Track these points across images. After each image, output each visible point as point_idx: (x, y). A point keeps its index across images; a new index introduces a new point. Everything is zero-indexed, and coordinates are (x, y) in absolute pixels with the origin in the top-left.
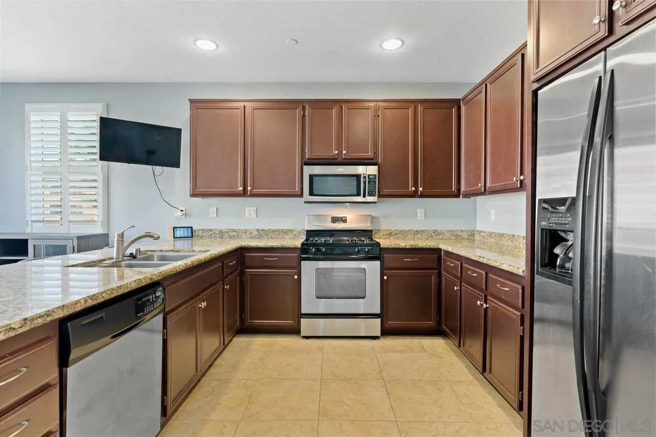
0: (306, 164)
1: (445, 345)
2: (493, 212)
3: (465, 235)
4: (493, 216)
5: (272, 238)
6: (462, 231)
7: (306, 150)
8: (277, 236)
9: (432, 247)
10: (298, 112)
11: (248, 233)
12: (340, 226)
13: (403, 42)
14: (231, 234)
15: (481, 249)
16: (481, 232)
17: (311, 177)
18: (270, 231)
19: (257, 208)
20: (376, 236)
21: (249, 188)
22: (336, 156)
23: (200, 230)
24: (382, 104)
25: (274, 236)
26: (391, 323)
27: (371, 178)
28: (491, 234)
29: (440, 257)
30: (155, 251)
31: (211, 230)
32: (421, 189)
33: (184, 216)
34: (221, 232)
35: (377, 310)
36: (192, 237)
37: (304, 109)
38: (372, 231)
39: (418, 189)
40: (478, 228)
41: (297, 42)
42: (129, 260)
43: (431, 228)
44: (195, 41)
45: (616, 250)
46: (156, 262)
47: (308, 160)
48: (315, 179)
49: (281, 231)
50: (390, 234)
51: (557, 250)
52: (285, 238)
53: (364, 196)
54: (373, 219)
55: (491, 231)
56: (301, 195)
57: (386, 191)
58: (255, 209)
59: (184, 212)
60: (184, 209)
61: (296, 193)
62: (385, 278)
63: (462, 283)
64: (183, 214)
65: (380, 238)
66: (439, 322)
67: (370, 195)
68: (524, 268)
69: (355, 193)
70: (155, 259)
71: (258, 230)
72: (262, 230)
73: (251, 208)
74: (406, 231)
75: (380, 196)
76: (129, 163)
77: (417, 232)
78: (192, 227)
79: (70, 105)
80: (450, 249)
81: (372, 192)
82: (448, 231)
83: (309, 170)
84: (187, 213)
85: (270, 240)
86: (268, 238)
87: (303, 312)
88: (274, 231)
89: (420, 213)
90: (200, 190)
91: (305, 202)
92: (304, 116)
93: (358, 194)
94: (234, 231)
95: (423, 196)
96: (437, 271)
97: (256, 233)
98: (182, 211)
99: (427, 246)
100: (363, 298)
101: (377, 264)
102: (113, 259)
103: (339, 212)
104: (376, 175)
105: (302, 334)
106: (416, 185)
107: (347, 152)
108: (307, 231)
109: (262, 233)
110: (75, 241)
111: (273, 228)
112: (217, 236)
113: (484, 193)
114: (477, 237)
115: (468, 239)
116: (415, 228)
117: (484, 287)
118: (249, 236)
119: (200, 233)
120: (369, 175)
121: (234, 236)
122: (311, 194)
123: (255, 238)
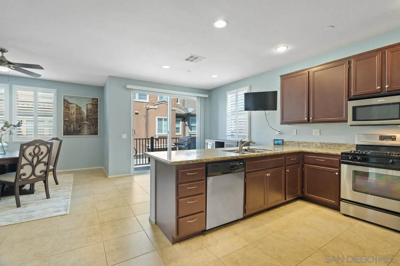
0: (349, 100)
5: (330, 148)
8: (334, 148)
10: (345, 66)
11: (314, 144)
17: (355, 108)
18: (329, 144)
19: (320, 130)
21: (311, 118)
22: (379, 91)
23: (288, 141)
30: (257, 149)
31: (293, 142)
33: (280, 134)
34: (298, 143)
36: (283, 145)
37: (350, 63)
41: (333, 27)
42: (244, 151)
44: (276, 50)
47: (354, 97)
49: (337, 144)
52: (340, 149)
56: (346, 121)
58: (319, 130)
59: (280, 132)
60: (280, 130)
61: (343, 120)
64: (279, 133)
71: (320, 143)
72: (323, 143)
73: (316, 130)
76: (255, 111)
78: (283, 140)
83: (352, 104)
84: (282, 132)
86: (328, 148)
87: (342, 197)
88: (331, 144)
90: (285, 121)
91: (351, 125)
92: (350, 68)
94: (306, 143)
97: (319, 145)
98: (279, 131)
102: (238, 150)
105: (341, 212)
107: (390, 87)
108: (358, 145)
109: (322, 145)
111: (331, 142)
112: (296, 145)
118: (315, 146)
119: (288, 143)
121: (306, 146)
122: (354, 119)
123: (319, 148)
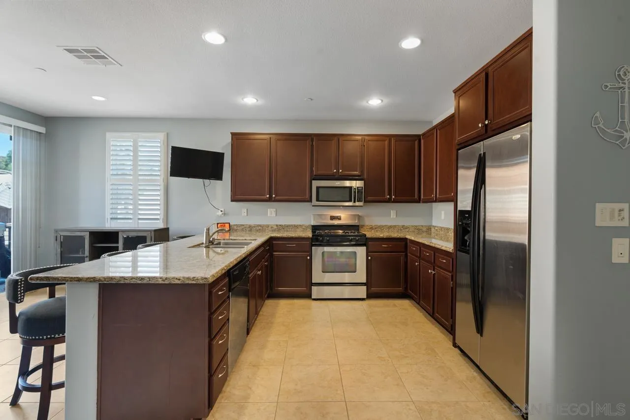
0: (314, 180)
1: (410, 304)
2: (443, 213)
3: (424, 229)
4: (443, 217)
6: (422, 226)
7: (314, 169)
8: (291, 230)
9: (401, 237)
10: (308, 143)
11: (270, 227)
12: (336, 222)
13: (382, 101)
14: (257, 228)
15: (435, 238)
16: (435, 227)
17: (318, 188)
18: (286, 226)
20: (362, 229)
21: (273, 195)
22: (335, 174)
23: (234, 225)
24: (366, 138)
25: (288, 230)
26: (373, 289)
27: (359, 190)
28: (441, 228)
29: (406, 244)
31: (243, 225)
32: (393, 197)
33: (223, 215)
34: (250, 226)
35: (364, 281)
36: (229, 230)
37: (312, 141)
38: (358, 226)
39: (392, 197)
40: (434, 224)
41: (312, 100)
43: (401, 224)
45: (487, 238)
46: (222, 246)
47: (315, 176)
48: (320, 190)
49: (293, 226)
50: (372, 228)
51: (466, 238)
52: (297, 231)
53: (355, 202)
54: (359, 217)
55: (442, 226)
56: (311, 201)
57: (370, 198)
58: (275, 210)
59: (223, 212)
60: (223, 210)
61: (306, 200)
62: (369, 258)
63: (421, 261)
64: (222, 214)
65: (364, 231)
66: (406, 288)
67: (358, 201)
68: (453, 248)
69: (348, 200)
70: (222, 244)
71: (277, 225)
72: (280, 225)
73: (271, 210)
74: (383, 226)
75: (365, 202)
77: (390, 227)
78: (229, 223)
79: (140, 134)
80: (413, 238)
81: (360, 199)
82: (412, 226)
83: (316, 184)
84: (226, 213)
85: (286, 232)
86: (284, 231)
87: (313, 282)
88: (288, 226)
89: (393, 214)
90: (237, 197)
91: (313, 206)
92: (312, 145)
93: (350, 201)
94: (260, 226)
95: (395, 201)
96: (404, 253)
97: (275, 227)
98: (222, 211)
99: (398, 237)
100: (355, 272)
101: (364, 249)
103: (336, 213)
104: (362, 187)
105: (313, 297)
106: (390, 194)
107: (342, 171)
108: (312, 226)
109: (280, 228)
110: (153, 233)
112: (247, 230)
113: (435, 201)
114: (433, 230)
115: (426, 232)
116: (389, 224)
117: (433, 261)
118: (270, 229)
119: (235, 228)
120: (358, 187)
121: (260, 229)
122: (318, 200)
123: (275, 231)
